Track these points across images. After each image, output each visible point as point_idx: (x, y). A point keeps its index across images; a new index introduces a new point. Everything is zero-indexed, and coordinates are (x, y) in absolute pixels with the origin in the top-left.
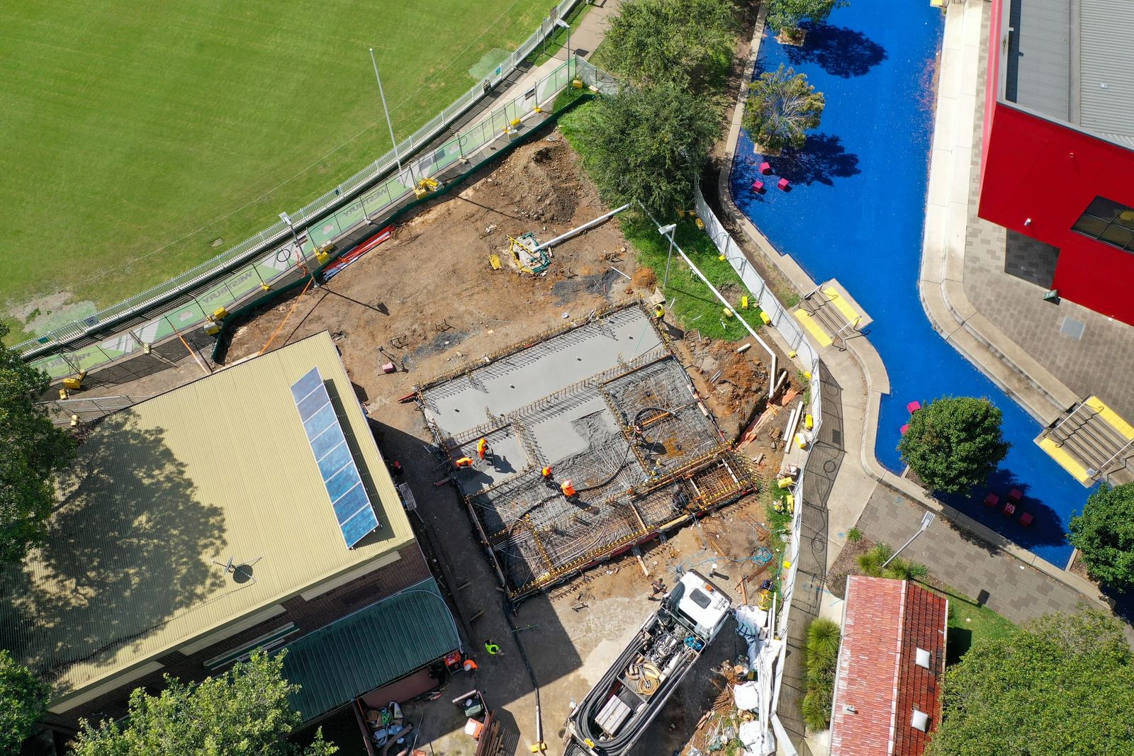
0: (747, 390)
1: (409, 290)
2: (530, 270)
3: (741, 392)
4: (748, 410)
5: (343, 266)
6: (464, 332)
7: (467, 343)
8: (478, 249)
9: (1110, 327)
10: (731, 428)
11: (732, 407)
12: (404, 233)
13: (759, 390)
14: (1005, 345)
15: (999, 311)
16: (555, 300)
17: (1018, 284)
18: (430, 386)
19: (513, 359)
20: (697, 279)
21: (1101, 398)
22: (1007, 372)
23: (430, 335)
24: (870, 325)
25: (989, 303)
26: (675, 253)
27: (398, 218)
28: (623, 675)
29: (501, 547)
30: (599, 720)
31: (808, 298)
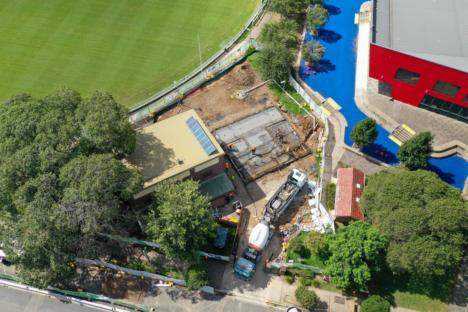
0: (307, 127)
1: (207, 105)
2: (242, 98)
3: (306, 128)
4: (308, 133)
5: (187, 99)
6: (225, 115)
7: (226, 118)
8: (227, 93)
9: (408, 107)
10: (303, 137)
11: (303, 132)
12: (204, 90)
13: (311, 127)
14: (379, 112)
15: (377, 104)
16: (250, 106)
17: (382, 96)
18: (217, 129)
19: (240, 122)
20: (291, 99)
21: (406, 124)
22: (380, 119)
23: (215, 117)
24: (341, 109)
25: (374, 101)
26: (285, 92)
27: (202, 86)
28: (278, 195)
29: (241, 169)
30: (273, 206)
31: (323, 103)
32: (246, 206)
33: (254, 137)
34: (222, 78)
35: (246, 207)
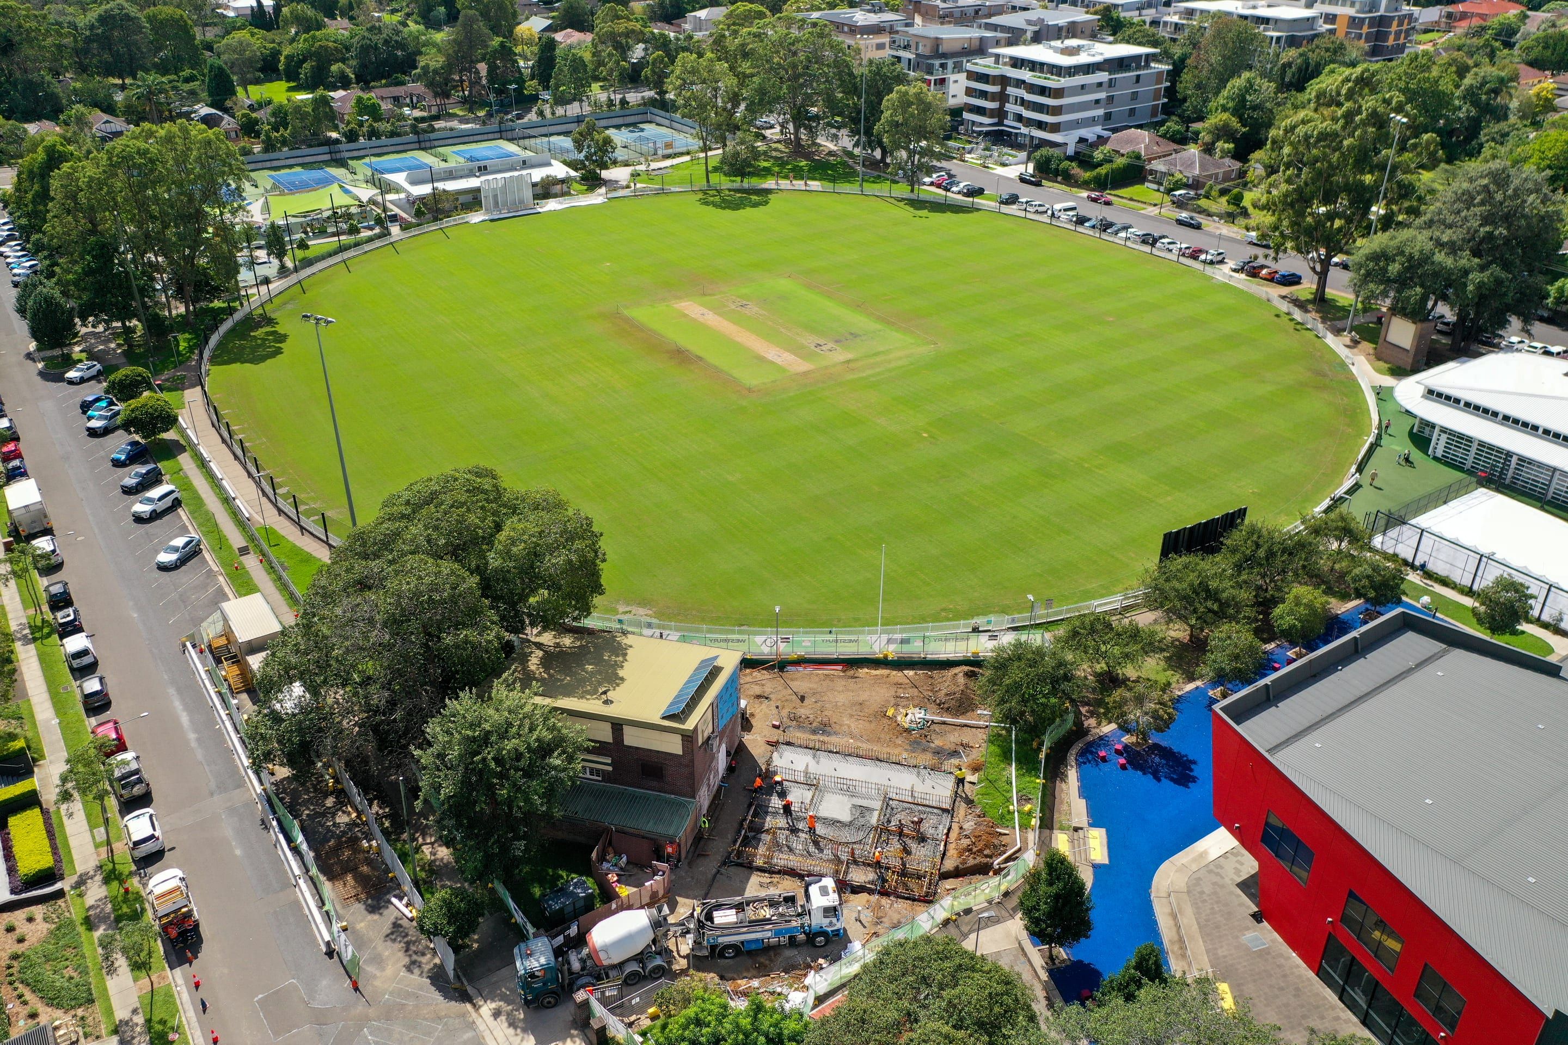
0: (980, 851)
1: (825, 698)
2: (906, 726)
3: (975, 849)
4: (971, 862)
5: (800, 669)
6: (836, 733)
7: (833, 739)
8: (888, 701)
9: (1288, 958)
10: (949, 865)
11: (961, 854)
12: (851, 673)
13: (991, 857)
14: (1188, 920)
15: (1205, 901)
16: (907, 747)
17: (1239, 896)
18: (789, 744)
19: (848, 758)
20: (1010, 783)
21: (1231, 987)
22: (1176, 938)
23: (815, 724)
24: (1104, 865)
25: (1202, 893)
26: (1010, 765)
27: (852, 663)
28: (748, 905)
29: (750, 834)
30: (715, 914)
31: (1076, 829)
32: (680, 896)
33: (846, 799)
34: (911, 673)
35: (678, 899)
